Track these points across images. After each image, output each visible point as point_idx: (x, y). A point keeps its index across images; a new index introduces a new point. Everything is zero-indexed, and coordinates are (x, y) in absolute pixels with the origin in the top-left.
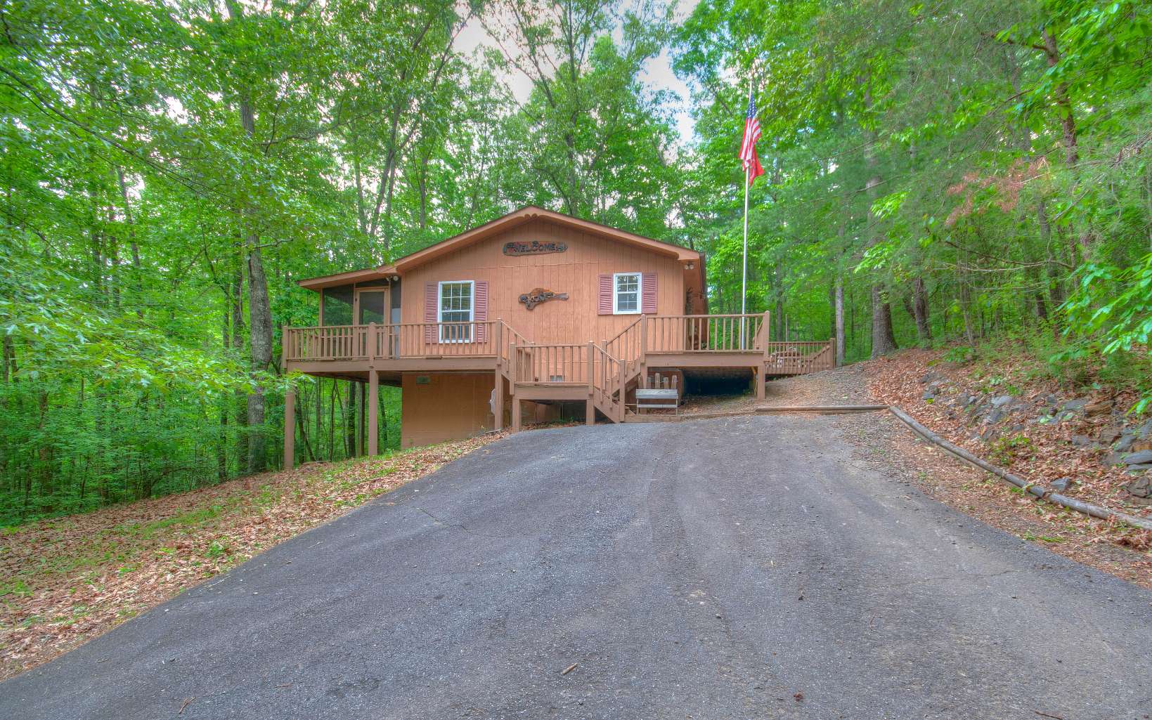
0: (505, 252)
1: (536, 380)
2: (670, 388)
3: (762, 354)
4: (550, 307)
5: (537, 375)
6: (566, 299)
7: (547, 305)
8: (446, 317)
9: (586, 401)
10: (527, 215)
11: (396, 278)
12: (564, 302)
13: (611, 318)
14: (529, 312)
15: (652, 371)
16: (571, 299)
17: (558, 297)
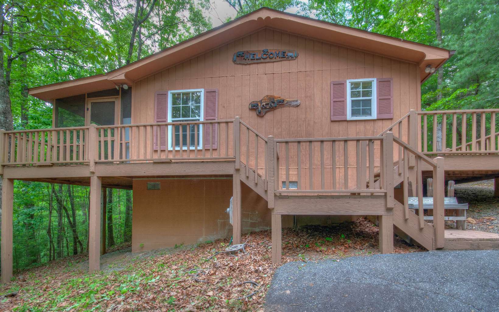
0: (234, 61)
4: (280, 113)
6: (298, 106)
7: (278, 112)
10: (260, 19)
11: (126, 87)
12: (295, 109)
13: (345, 124)
14: (259, 119)
16: (302, 105)
17: (289, 105)
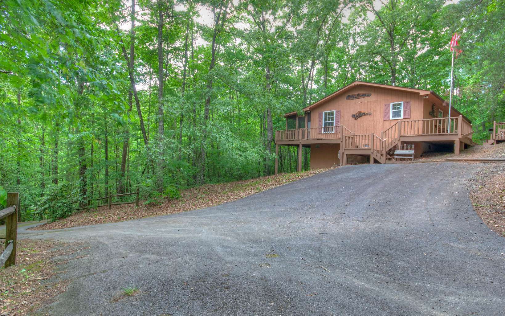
0: (347, 99)
1: (357, 147)
2: (411, 150)
3: (457, 134)
4: (364, 118)
5: (358, 144)
6: (370, 115)
7: (363, 117)
8: (325, 124)
9: (370, 155)
10: (355, 85)
11: (309, 112)
12: (369, 116)
13: (389, 121)
14: (355, 121)
15: (403, 143)
16: (373, 114)
17: (367, 114)
